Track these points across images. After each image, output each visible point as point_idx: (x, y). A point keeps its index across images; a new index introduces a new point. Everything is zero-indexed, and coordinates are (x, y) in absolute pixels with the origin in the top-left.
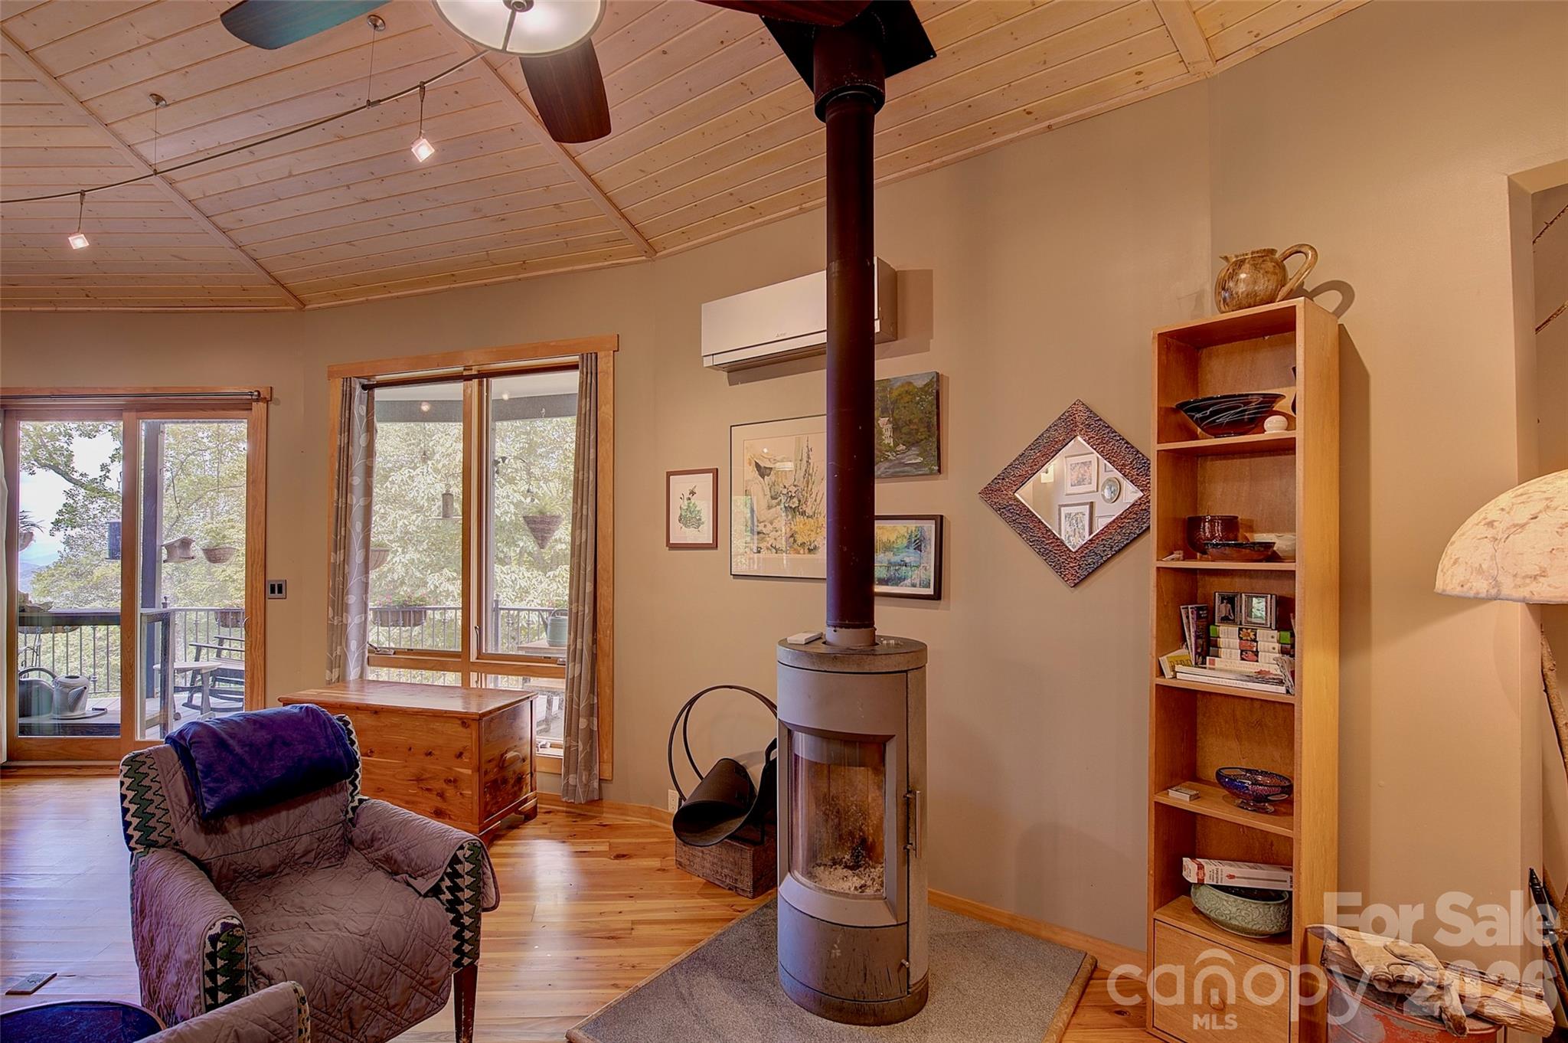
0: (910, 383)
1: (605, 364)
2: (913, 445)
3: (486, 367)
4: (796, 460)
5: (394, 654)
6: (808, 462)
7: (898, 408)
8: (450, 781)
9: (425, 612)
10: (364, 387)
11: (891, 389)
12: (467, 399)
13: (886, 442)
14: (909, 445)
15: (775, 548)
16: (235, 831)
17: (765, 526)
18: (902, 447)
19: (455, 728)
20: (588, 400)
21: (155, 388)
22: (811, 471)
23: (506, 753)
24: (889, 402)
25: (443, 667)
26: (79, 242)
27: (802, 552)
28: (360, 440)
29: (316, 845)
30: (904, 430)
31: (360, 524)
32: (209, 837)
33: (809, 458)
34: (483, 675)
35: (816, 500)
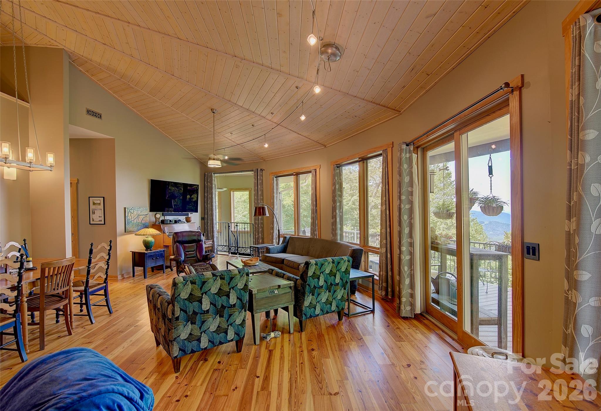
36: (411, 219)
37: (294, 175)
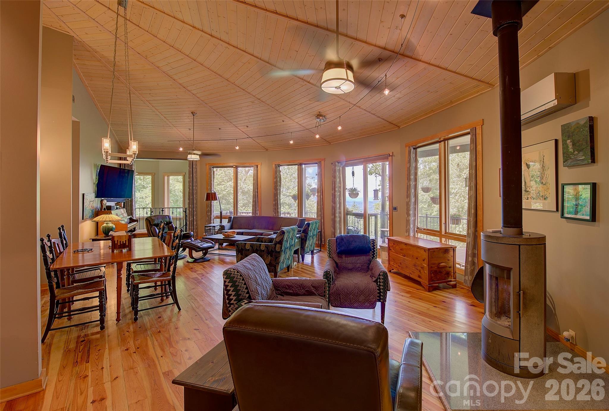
0: (578, 123)
1: (479, 131)
2: (581, 151)
3: (446, 137)
4: (539, 161)
5: (424, 230)
6: (543, 161)
7: (574, 135)
8: (422, 268)
9: (460, 220)
10: (414, 149)
11: (571, 127)
12: (440, 149)
13: (570, 150)
14: (579, 151)
15: (533, 197)
16: (344, 258)
17: (530, 189)
18: (576, 152)
19: (422, 252)
20: (473, 144)
21: (368, 156)
22: (544, 166)
23: (441, 263)
24: (570, 133)
25: (434, 235)
26: (340, 128)
27: (542, 199)
28: (413, 165)
29: (361, 267)
30: (577, 144)
31: (414, 190)
32: (339, 258)
33: (543, 160)
34: (447, 239)
35: (546, 177)
36: (340, 200)
37: (234, 168)
